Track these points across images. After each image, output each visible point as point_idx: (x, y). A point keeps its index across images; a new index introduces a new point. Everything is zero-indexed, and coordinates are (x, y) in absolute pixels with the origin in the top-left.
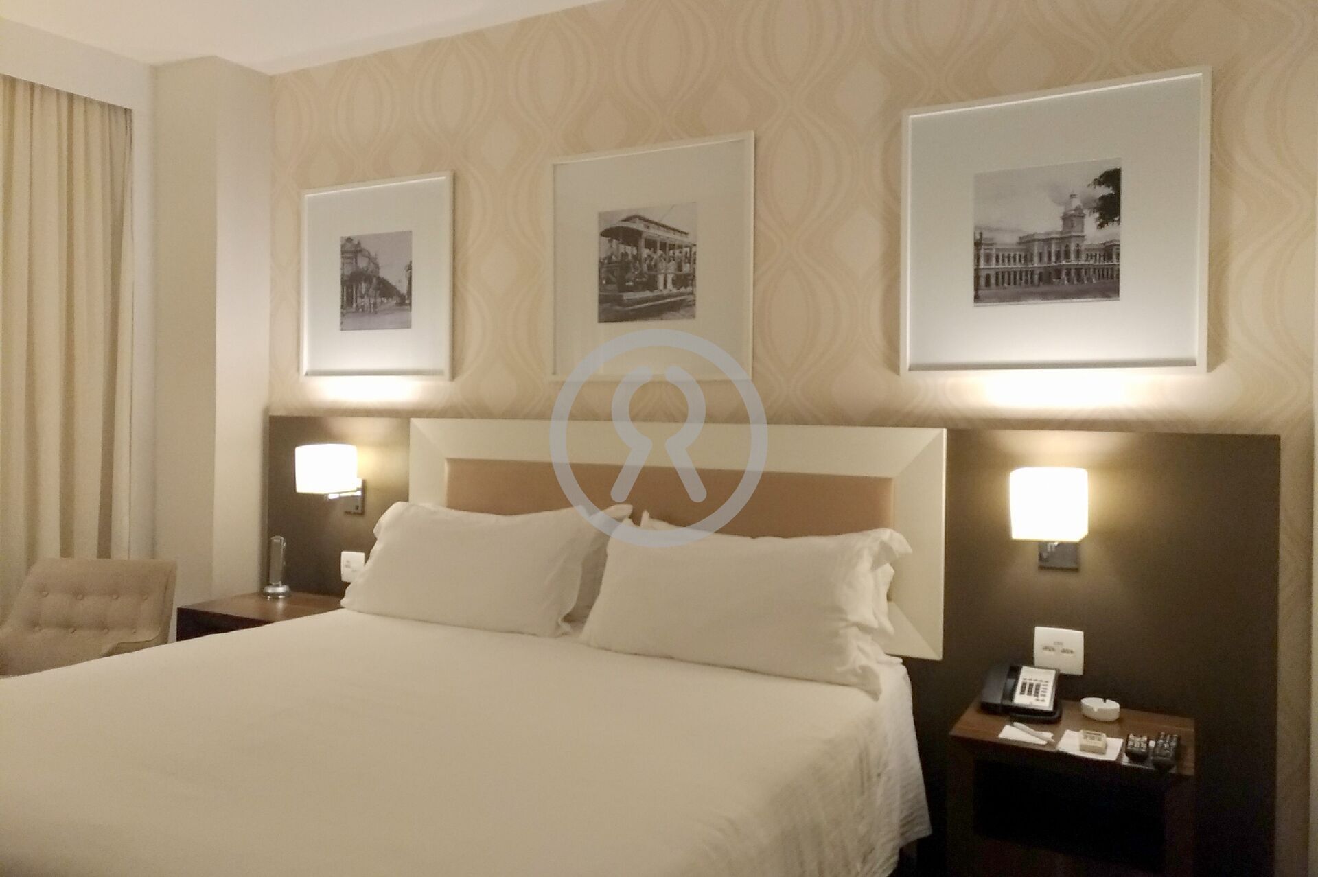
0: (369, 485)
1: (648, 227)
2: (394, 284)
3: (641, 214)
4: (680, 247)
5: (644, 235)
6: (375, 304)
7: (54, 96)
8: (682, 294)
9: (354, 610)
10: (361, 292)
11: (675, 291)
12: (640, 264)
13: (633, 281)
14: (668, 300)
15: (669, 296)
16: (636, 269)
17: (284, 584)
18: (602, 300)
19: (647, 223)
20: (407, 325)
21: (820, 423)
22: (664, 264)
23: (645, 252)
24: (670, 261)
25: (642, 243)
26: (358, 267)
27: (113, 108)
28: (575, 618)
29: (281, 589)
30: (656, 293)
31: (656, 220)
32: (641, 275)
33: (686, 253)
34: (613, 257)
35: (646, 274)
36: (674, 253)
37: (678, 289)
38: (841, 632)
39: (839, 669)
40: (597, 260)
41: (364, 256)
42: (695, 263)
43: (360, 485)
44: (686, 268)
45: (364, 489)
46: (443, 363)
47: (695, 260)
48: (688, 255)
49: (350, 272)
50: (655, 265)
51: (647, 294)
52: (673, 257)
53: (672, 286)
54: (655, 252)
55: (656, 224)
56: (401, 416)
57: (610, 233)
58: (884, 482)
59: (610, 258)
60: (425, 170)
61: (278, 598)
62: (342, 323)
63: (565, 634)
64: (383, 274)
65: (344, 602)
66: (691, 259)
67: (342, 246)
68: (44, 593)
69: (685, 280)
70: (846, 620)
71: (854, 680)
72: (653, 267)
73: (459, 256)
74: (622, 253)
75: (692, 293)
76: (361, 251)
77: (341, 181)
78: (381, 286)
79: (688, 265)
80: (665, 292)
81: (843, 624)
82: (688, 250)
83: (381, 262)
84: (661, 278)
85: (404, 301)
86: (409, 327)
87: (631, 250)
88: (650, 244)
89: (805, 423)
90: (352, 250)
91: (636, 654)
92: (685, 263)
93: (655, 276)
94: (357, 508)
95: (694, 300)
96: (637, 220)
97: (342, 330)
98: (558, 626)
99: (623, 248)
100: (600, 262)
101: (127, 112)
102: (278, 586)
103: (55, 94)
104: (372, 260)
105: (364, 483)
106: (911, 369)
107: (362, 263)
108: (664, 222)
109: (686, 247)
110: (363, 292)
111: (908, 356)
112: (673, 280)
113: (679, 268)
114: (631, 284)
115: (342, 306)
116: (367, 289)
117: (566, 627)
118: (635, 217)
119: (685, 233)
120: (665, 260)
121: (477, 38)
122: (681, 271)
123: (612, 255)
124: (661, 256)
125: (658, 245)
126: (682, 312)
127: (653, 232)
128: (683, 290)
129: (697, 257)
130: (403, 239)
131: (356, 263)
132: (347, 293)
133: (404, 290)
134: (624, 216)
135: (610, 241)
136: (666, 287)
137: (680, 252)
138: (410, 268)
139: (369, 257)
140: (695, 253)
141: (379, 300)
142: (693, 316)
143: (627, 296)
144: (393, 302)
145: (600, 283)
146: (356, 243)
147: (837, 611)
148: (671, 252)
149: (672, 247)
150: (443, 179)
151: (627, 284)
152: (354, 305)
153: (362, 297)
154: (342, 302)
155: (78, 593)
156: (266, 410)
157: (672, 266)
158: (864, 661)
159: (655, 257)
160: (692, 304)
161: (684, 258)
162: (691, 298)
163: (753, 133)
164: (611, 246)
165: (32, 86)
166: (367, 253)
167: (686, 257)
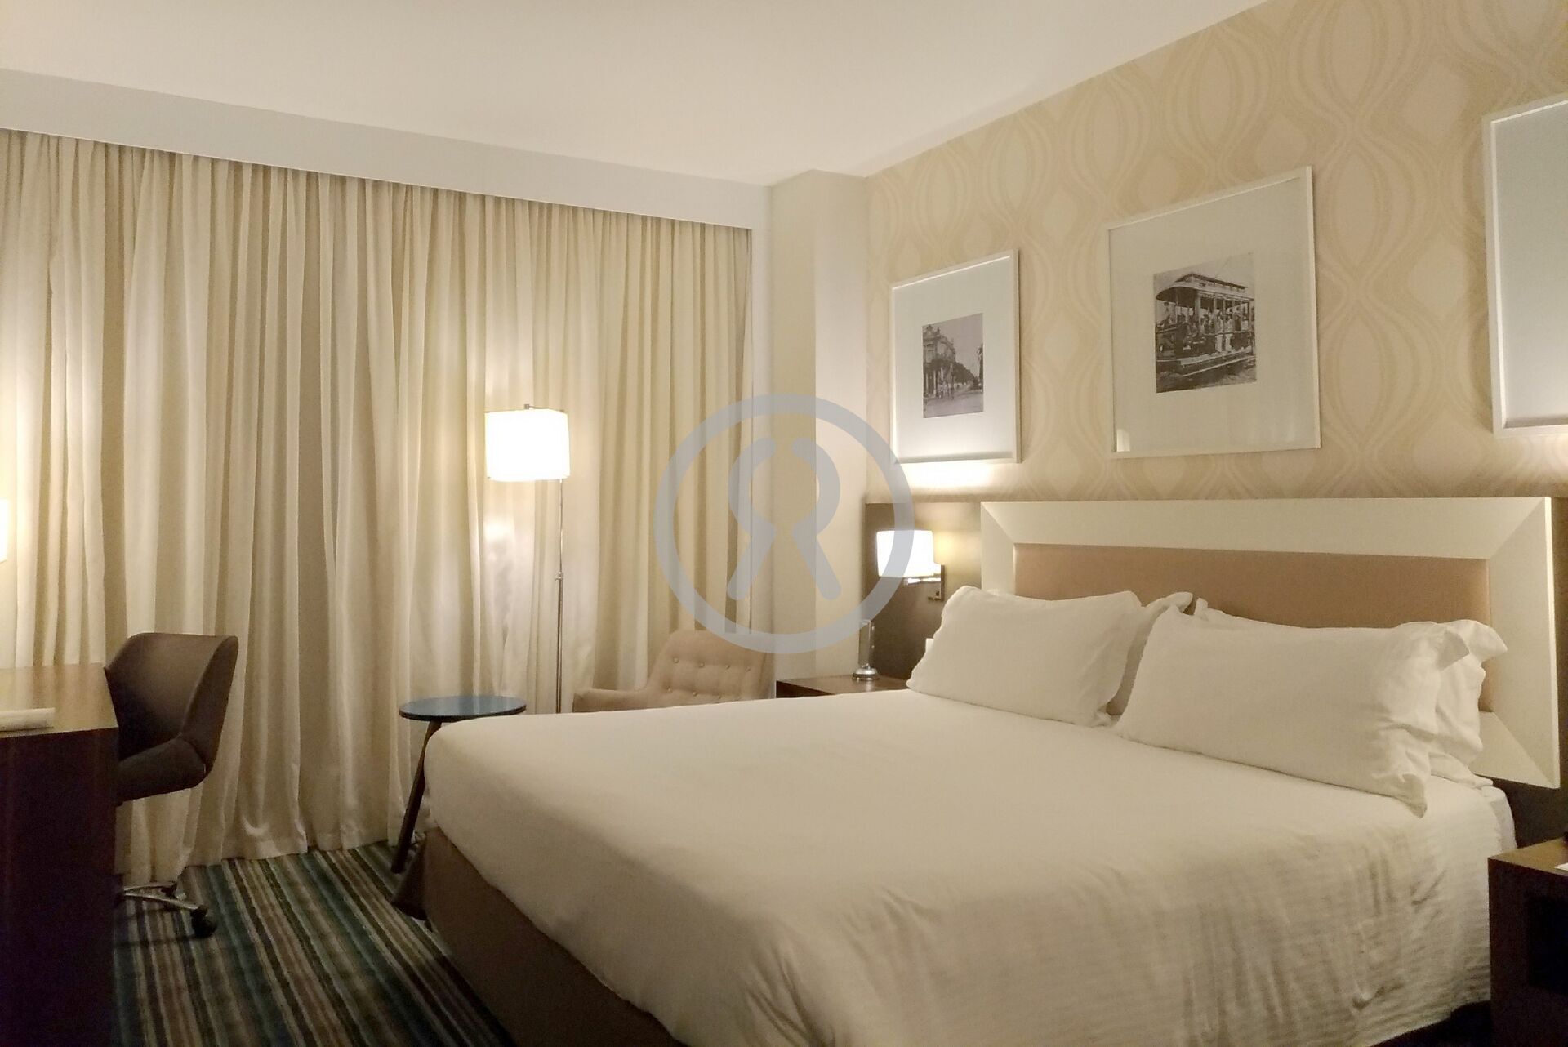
0: (948, 571)
1: (1204, 285)
2: (967, 368)
3: (1196, 273)
4: (1237, 303)
5: (1200, 294)
6: (952, 389)
7: (690, 229)
8: (1243, 355)
9: (916, 691)
10: (940, 379)
11: (1233, 352)
12: (1197, 327)
13: (1191, 345)
14: (1227, 363)
15: (1228, 358)
16: (1193, 332)
17: (872, 667)
18: (1160, 368)
19: (1202, 281)
20: (979, 409)
21: (1399, 494)
22: (1222, 325)
23: (1202, 312)
24: (1227, 319)
25: (1198, 302)
26: (937, 354)
27: (735, 231)
28: (1114, 709)
29: (869, 672)
30: (1214, 356)
31: (1212, 276)
32: (1198, 338)
33: (1244, 308)
34: (1170, 322)
35: (1203, 335)
36: (1231, 311)
37: (1237, 350)
38: (1383, 733)
39: (1376, 776)
40: (1154, 325)
41: (943, 343)
42: (1253, 320)
43: (939, 571)
44: (1245, 326)
45: (943, 575)
46: (1011, 445)
47: (1253, 316)
48: (1246, 312)
49: (932, 359)
50: (1213, 326)
51: (1206, 357)
52: (1231, 315)
53: (1230, 347)
54: (1211, 311)
55: (1212, 281)
56: (972, 500)
57: (1166, 296)
58: (1476, 564)
59: (1166, 322)
60: (992, 251)
61: (866, 681)
62: (924, 410)
63: (1103, 725)
64: (959, 359)
65: (909, 682)
66: (1249, 315)
67: (924, 335)
68: (676, 660)
69: (1243, 339)
70: (1388, 720)
71: (1394, 790)
72: (1210, 328)
73: (1024, 335)
74: (1179, 316)
75: (1251, 354)
76: (939, 338)
77: (923, 271)
78: (957, 371)
79: (1246, 322)
80: (1224, 354)
81: (1385, 724)
82: (1246, 305)
83: (956, 347)
84: (1219, 338)
85: (977, 384)
86: (981, 410)
87: (1187, 312)
88: (1207, 303)
89: (1382, 495)
90: (932, 338)
91: (1165, 748)
92: (1244, 320)
93: (1214, 337)
94: (937, 594)
95: (1254, 361)
96: (1192, 278)
97: (925, 417)
98: (1096, 717)
99: (1179, 311)
100: (1156, 327)
101: (748, 231)
102: (866, 668)
103: (691, 226)
104: (950, 346)
105: (943, 568)
106: (1507, 426)
107: (941, 349)
108: (1218, 278)
109: (1243, 303)
110: (942, 379)
111: (1503, 409)
112: (1231, 340)
113: (1238, 327)
114: (1189, 348)
115: (924, 394)
116: (945, 375)
117: (1104, 717)
118: (1191, 275)
119: (1243, 288)
120: (1222, 319)
121: (1036, 111)
122: (1240, 330)
123: (1169, 317)
124: (1219, 315)
125: (1215, 302)
126: (1242, 375)
127: (1210, 290)
128: (1242, 350)
129: (1256, 311)
130: (974, 323)
131: (936, 350)
132: (929, 379)
133: (977, 374)
134: (1180, 276)
135: (1166, 304)
136: (1224, 348)
137: (1238, 309)
138: (981, 350)
139: (946, 343)
140: (1253, 309)
141: (955, 385)
142: (1254, 379)
143: (1185, 362)
144: (967, 386)
145: (1157, 350)
146: (936, 331)
147: (1379, 710)
148: (1229, 309)
149: (1229, 304)
150: (1008, 257)
151: (1184, 349)
152: (935, 392)
153: (941, 384)
154: (925, 389)
155: (701, 662)
156: (865, 498)
157: (1230, 325)
158: (1412, 770)
159: (1211, 316)
160: (1251, 366)
161: (1241, 316)
162: (1250, 358)
163: (1309, 170)
164: (1167, 310)
165: (673, 222)
166: (944, 340)
167: (1244, 314)
